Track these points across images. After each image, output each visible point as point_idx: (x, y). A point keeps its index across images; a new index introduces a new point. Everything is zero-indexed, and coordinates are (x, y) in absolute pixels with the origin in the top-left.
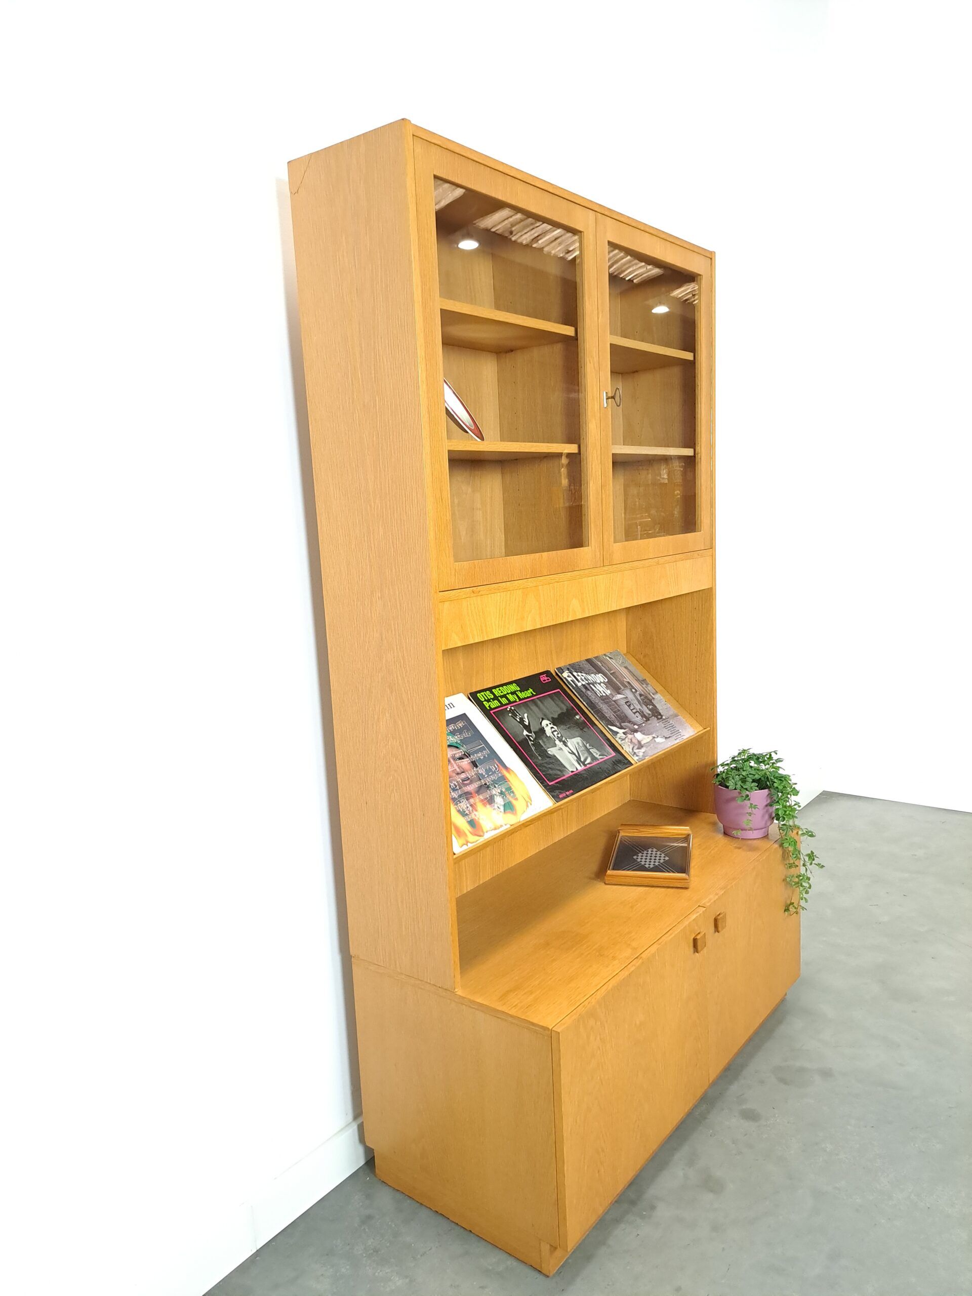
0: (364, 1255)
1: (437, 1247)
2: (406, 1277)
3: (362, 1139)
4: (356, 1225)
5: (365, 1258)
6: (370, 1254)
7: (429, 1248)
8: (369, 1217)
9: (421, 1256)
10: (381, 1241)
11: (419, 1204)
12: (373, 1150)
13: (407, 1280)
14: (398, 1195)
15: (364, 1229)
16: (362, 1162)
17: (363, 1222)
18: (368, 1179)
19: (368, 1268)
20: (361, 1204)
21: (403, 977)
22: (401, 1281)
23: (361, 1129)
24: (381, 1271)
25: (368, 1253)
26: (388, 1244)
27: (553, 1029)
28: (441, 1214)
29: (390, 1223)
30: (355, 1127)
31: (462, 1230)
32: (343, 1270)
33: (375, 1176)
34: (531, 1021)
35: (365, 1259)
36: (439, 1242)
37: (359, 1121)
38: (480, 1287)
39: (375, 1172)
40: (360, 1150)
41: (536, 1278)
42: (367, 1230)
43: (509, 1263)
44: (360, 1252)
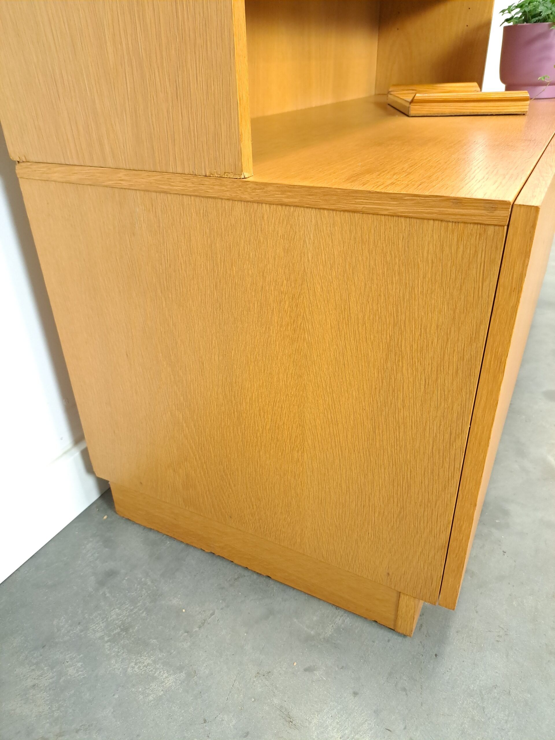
0: (106, 639)
1: (222, 609)
2: (180, 669)
3: (89, 468)
4: (90, 589)
5: (109, 643)
6: (114, 635)
7: (211, 612)
8: (111, 574)
9: (200, 627)
10: (132, 610)
11: (183, 546)
12: (108, 482)
13: (183, 675)
14: (152, 536)
15: (104, 594)
16: (94, 495)
17: (101, 583)
18: (105, 517)
19: (113, 661)
20: (97, 555)
21: (122, 174)
22: (171, 678)
23: (85, 455)
24: (136, 664)
25: (112, 634)
26: (144, 614)
27: (519, 202)
28: (219, 556)
29: (143, 580)
30: (76, 454)
31: (255, 576)
32: (71, 671)
33: (115, 512)
34: (453, 195)
35: (107, 645)
36: (224, 600)
37: (82, 446)
38: (306, 670)
39: (114, 508)
40: (90, 484)
41: (389, 641)
42: (108, 595)
43: (339, 620)
44: (98, 635)
